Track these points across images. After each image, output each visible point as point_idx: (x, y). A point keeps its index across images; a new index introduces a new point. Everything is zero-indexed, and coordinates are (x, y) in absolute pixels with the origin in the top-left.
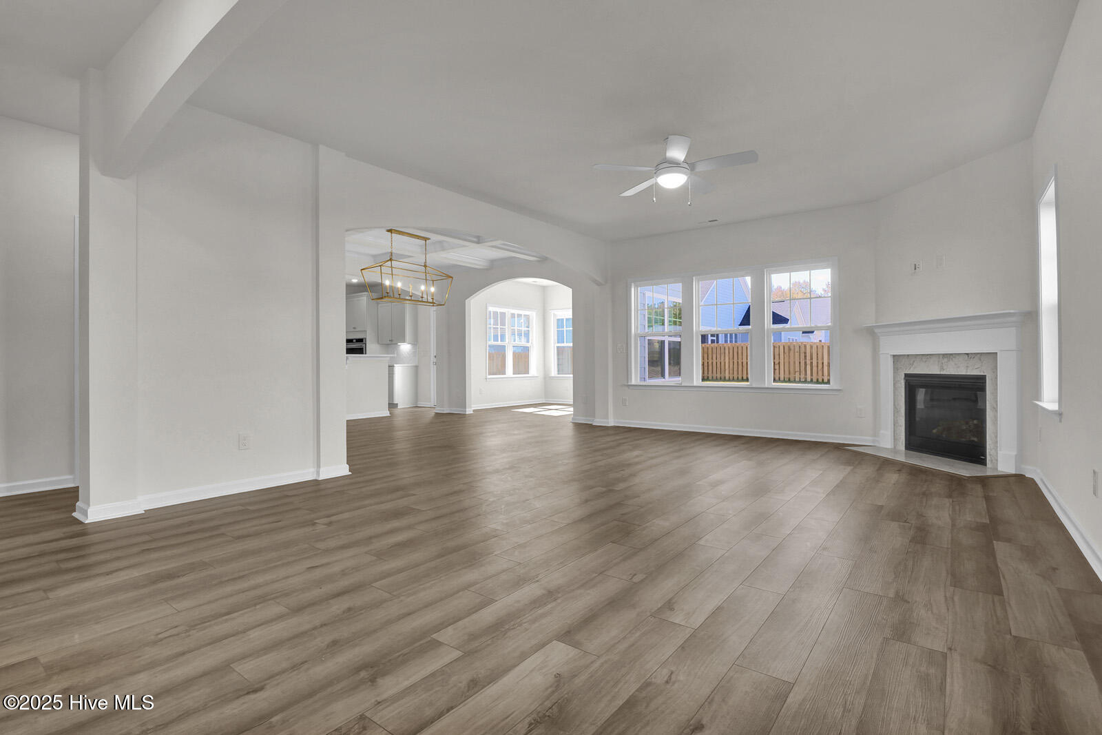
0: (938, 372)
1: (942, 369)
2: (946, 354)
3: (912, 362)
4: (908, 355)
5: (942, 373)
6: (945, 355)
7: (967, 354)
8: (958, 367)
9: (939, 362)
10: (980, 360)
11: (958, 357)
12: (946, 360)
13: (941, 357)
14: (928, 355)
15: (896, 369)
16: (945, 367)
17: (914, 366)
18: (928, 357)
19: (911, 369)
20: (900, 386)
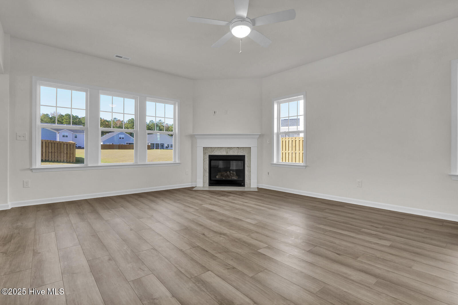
0: (225, 154)
1: (227, 153)
3: (213, 150)
4: (211, 147)
6: (228, 148)
7: (238, 148)
8: (234, 152)
9: (226, 150)
10: (243, 149)
11: (234, 148)
12: (229, 150)
13: (227, 148)
15: (204, 153)
17: (214, 152)
18: (221, 148)
19: (213, 153)
20: (207, 160)
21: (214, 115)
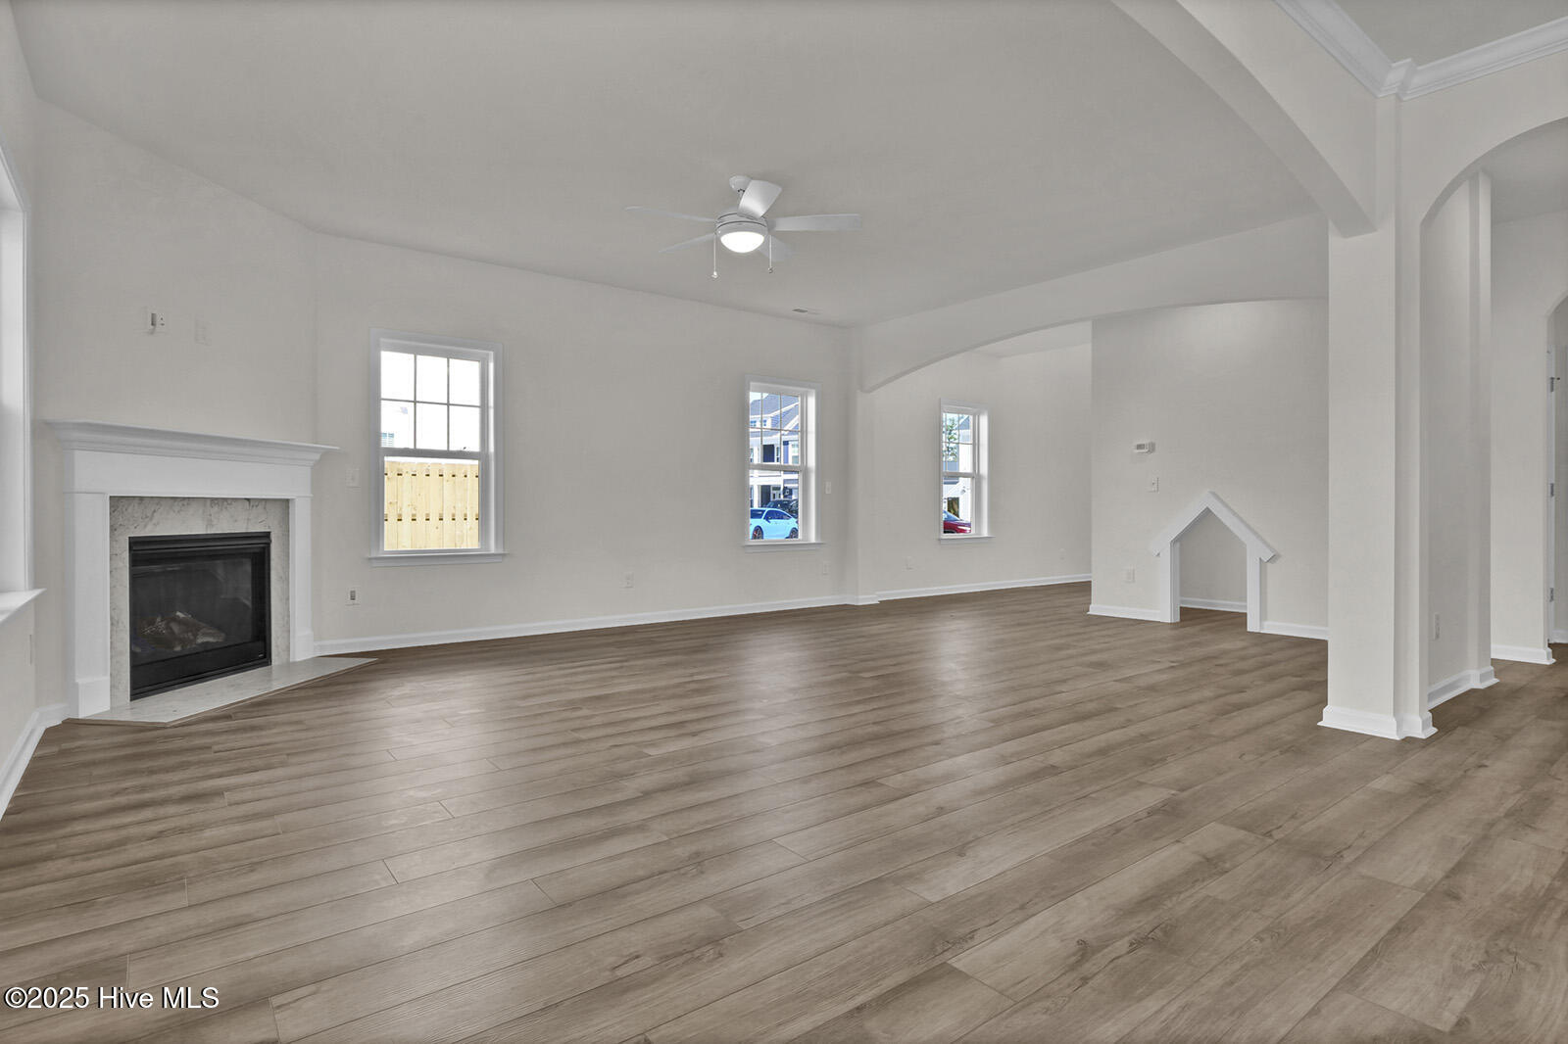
1: (210, 524)
2: (217, 499)
3: (149, 511)
4: (142, 498)
5: (209, 532)
6: (213, 500)
7: (248, 500)
8: (235, 521)
9: (204, 512)
10: (266, 510)
11: (234, 504)
12: (216, 509)
13: (209, 502)
14: (184, 498)
15: (113, 529)
16: (215, 522)
17: (154, 521)
18: (185, 502)
19: (150, 527)
20: (121, 564)
21: (152, 332)
